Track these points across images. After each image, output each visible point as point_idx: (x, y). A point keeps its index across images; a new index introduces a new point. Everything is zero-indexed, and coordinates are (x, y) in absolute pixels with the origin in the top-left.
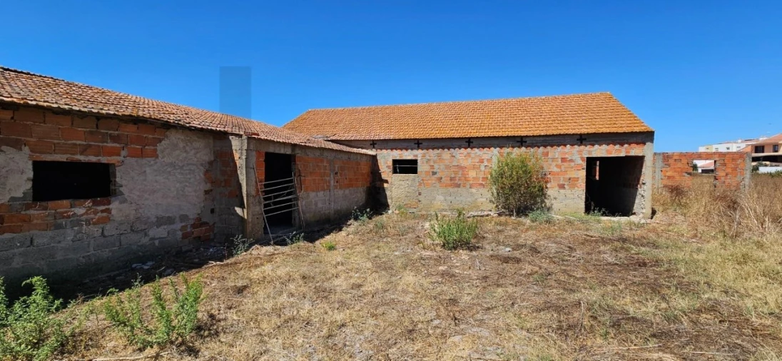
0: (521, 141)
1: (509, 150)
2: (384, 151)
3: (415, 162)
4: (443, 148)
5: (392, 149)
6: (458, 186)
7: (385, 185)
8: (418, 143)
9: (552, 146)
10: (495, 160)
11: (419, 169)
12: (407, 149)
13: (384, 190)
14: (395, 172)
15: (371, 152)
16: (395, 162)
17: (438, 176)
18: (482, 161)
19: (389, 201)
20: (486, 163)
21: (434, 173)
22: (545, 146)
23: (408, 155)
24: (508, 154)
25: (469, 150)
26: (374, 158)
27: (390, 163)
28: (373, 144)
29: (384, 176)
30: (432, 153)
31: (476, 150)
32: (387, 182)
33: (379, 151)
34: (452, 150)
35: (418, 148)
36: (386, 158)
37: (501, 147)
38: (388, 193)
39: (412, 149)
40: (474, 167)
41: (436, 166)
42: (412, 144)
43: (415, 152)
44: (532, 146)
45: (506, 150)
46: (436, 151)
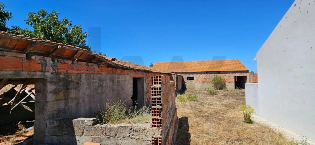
0: (219, 72)
1: (217, 74)
2: (185, 75)
3: (193, 77)
4: (200, 74)
5: (187, 74)
6: (204, 83)
7: (185, 83)
8: (194, 73)
9: (226, 74)
10: (213, 77)
11: (194, 79)
12: (191, 74)
13: (185, 84)
14: (188, 80)
15: (182, 75)
16: (188, 77)
17: (199, 81)
18: (210, 77)
19: (187, 87)
20: (211, 78)
21: (198, 80)
22: (225, 74)
23: (191, 76)
24: (216, 75)
25: (207, 74)
26: (182, 76)
27: (187, 78)
28: (182, 73)
29: (185, 81)
30: (197, 75)
31: (208, 75)
32: (186, 82)
33: (184, 75)
34: (202, 75)
35: (194, 74)
36: (185, 77)
37: (215, 74)
38: (186, 85)
39: (192, 74)
40: (208, 79)
41: (199, 78)
42: (192, 73)
43: (193, 75)
44: (222, 73)
45: (215, 75)
46: (198, 75)
